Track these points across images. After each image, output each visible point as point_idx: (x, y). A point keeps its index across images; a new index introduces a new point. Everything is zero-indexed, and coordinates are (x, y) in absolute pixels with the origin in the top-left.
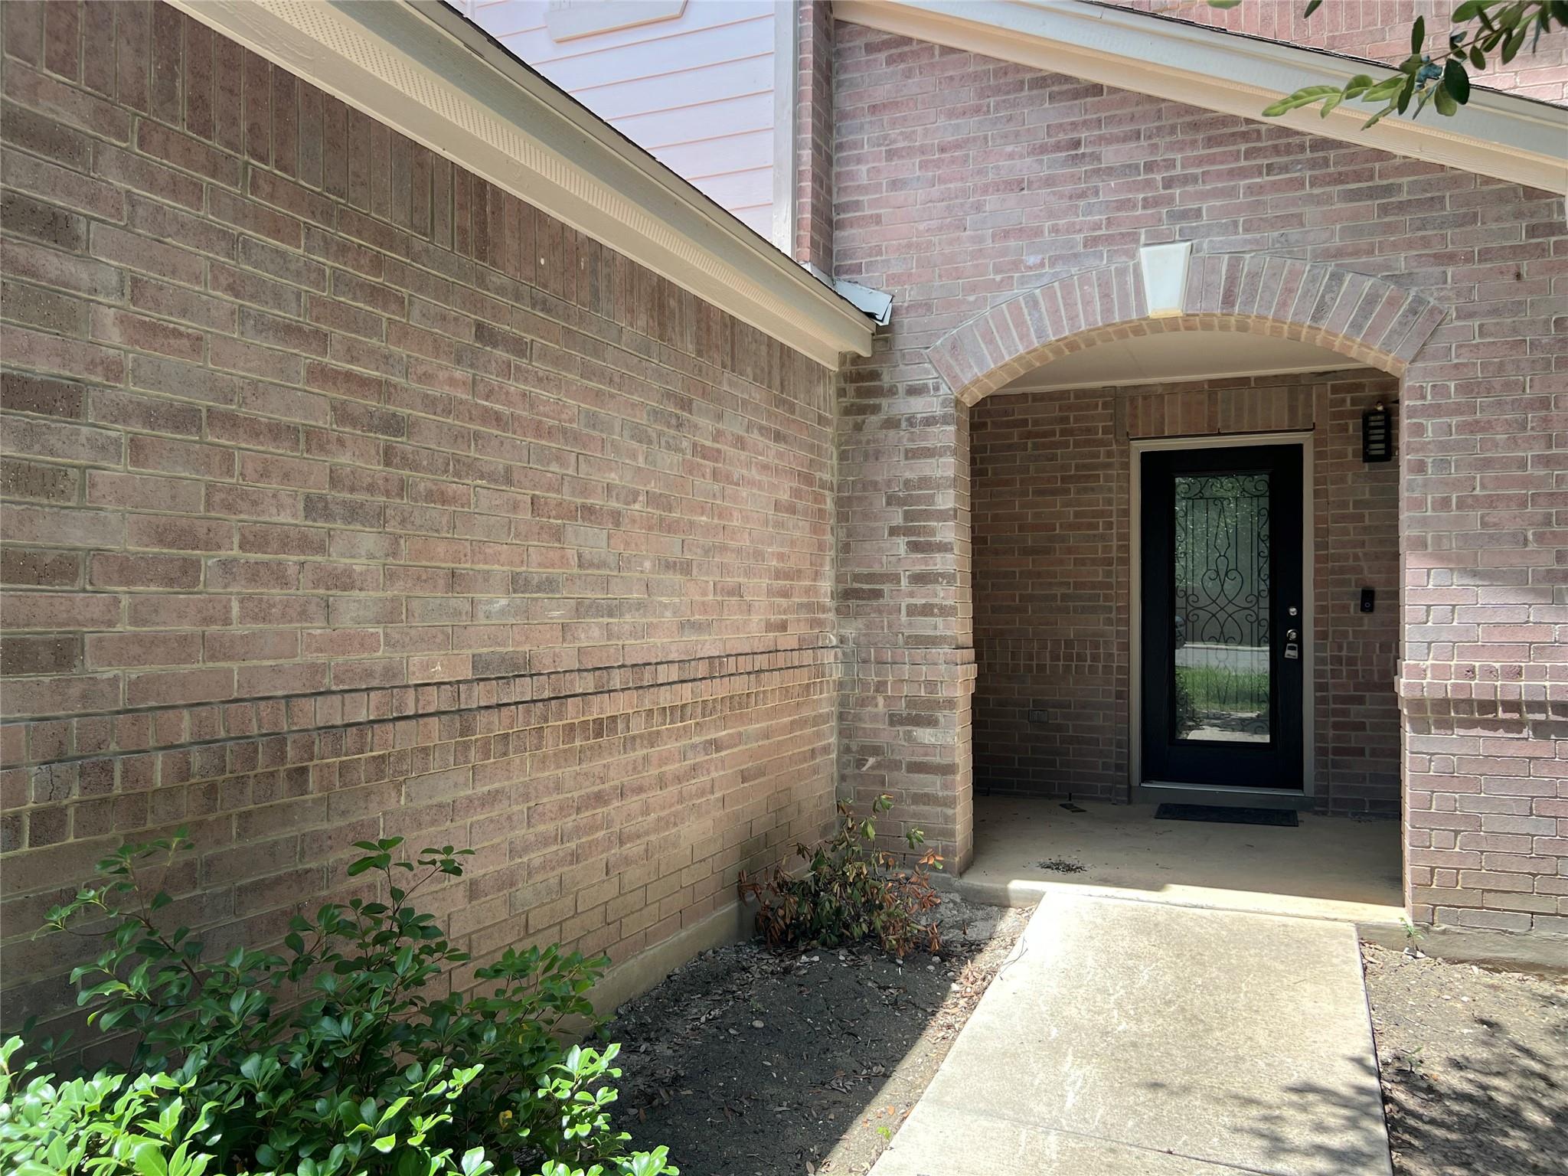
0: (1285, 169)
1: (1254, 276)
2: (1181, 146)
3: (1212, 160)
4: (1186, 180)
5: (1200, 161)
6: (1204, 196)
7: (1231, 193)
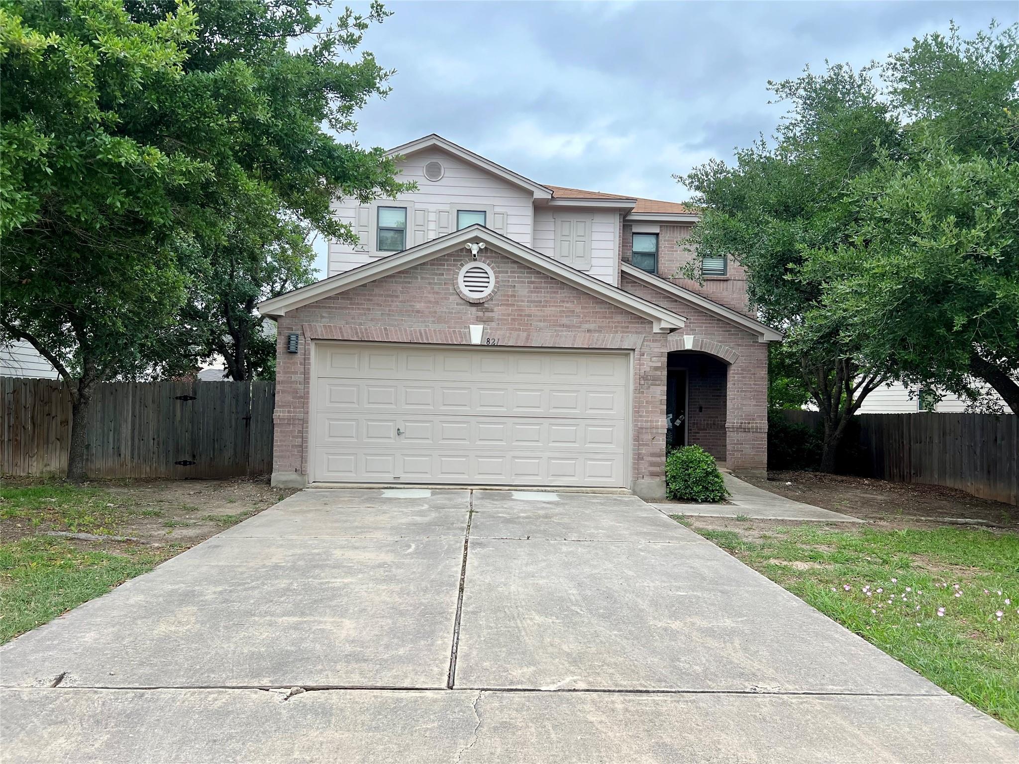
0: (712, 324)
1: (706, 344)
2: (693, 316)
3: (698, 319)
4: (693, 323)
5: (696, 319)
6: (697, 327)
7: (702, 327)
